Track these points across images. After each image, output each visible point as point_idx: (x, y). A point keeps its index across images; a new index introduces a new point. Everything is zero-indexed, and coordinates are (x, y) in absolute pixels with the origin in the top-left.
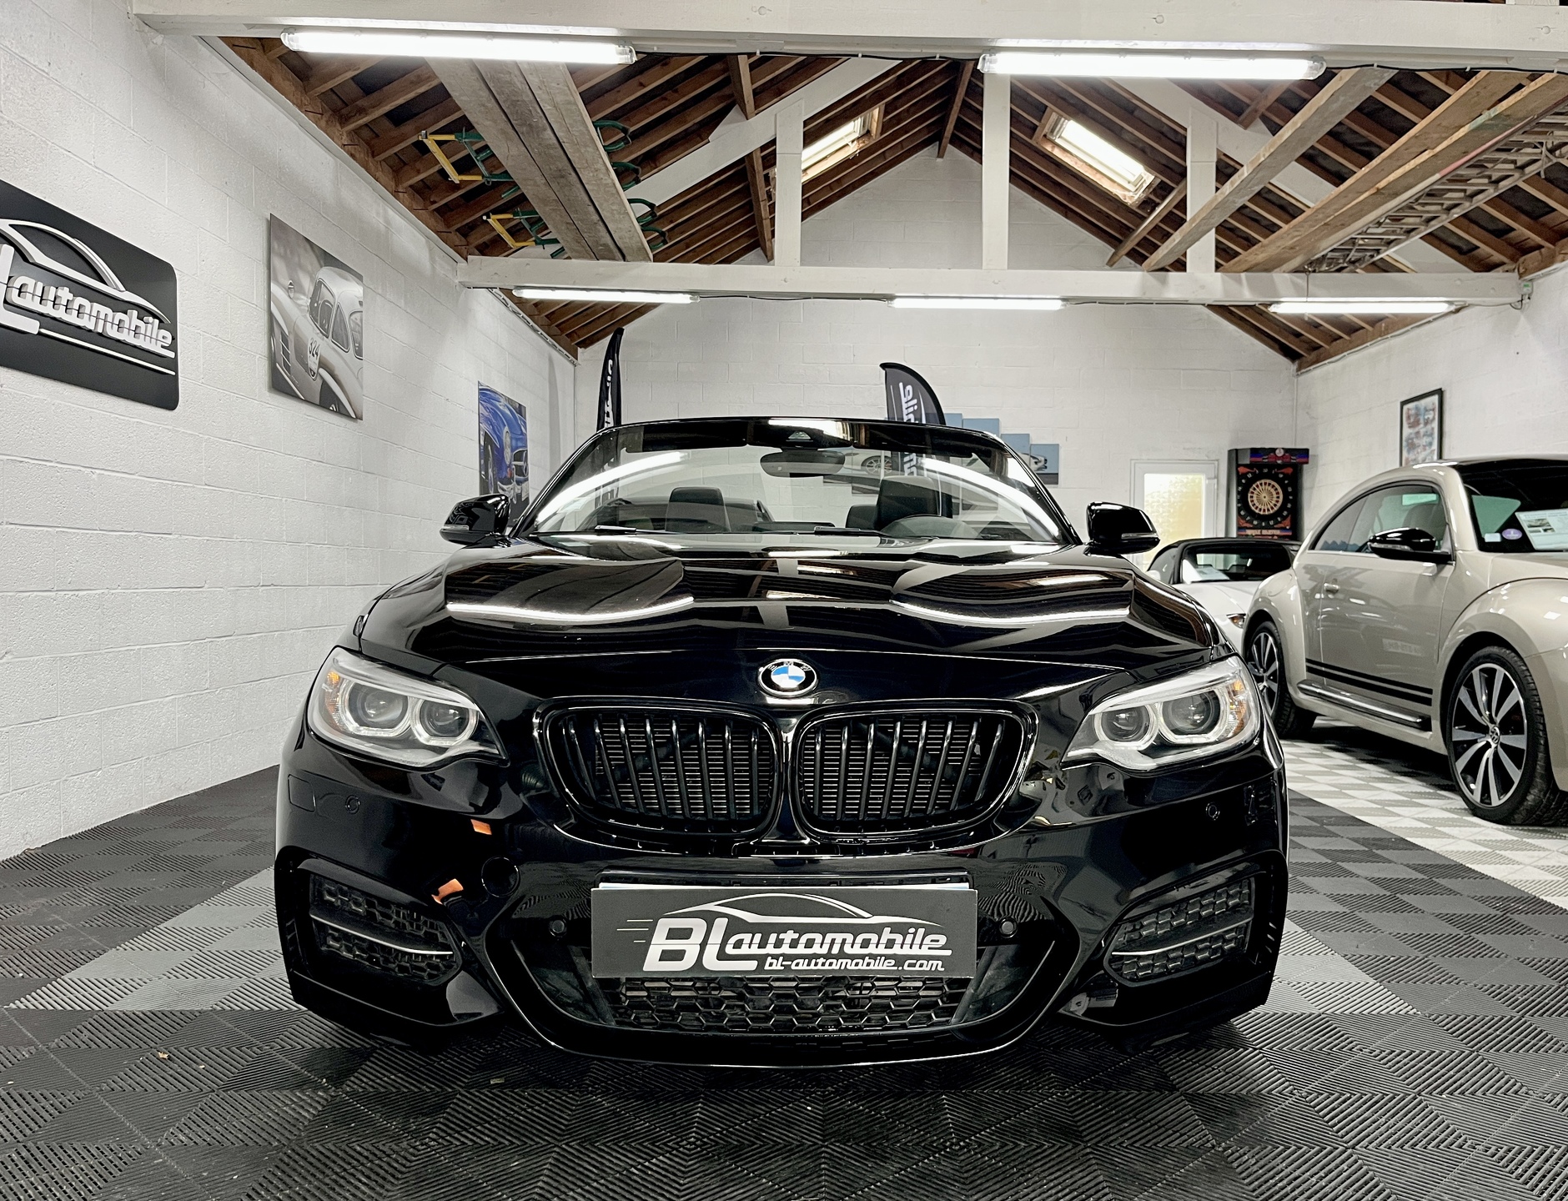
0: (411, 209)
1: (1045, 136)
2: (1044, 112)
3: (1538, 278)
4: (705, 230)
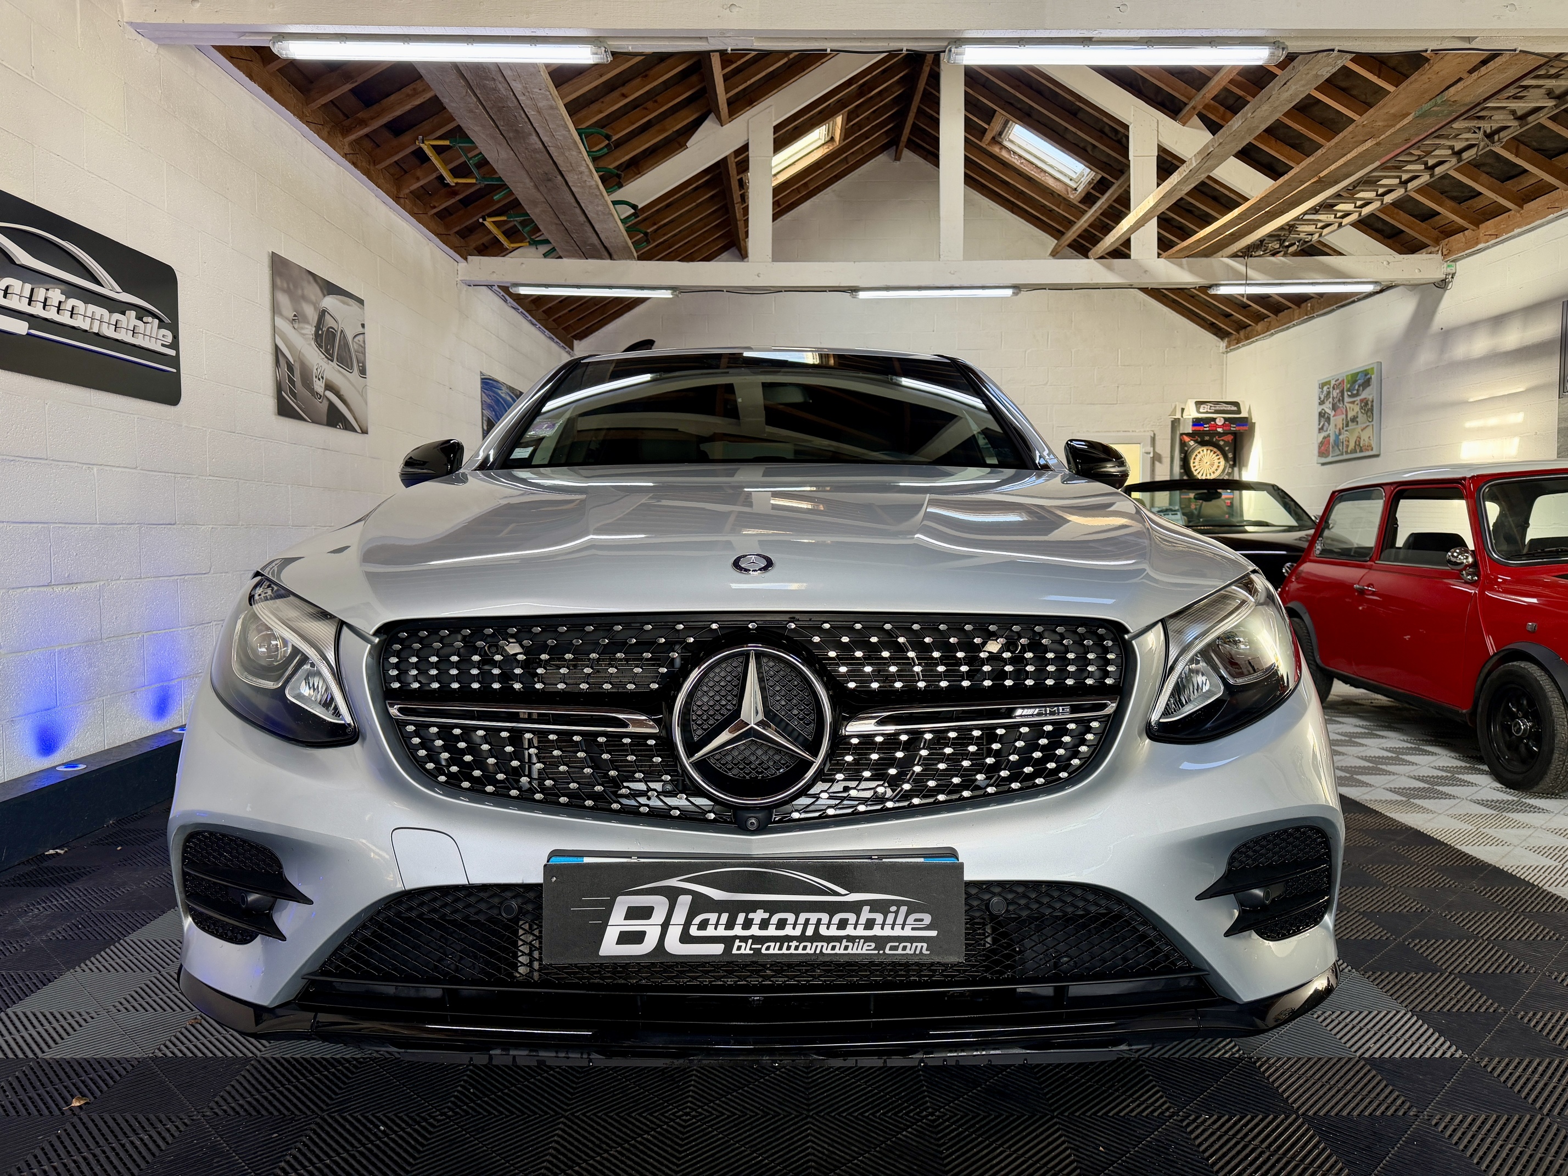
0: (412, 214)
1: (993, 138)
2: (993, 117)
3: (1462, 259)
4: (686, 232)
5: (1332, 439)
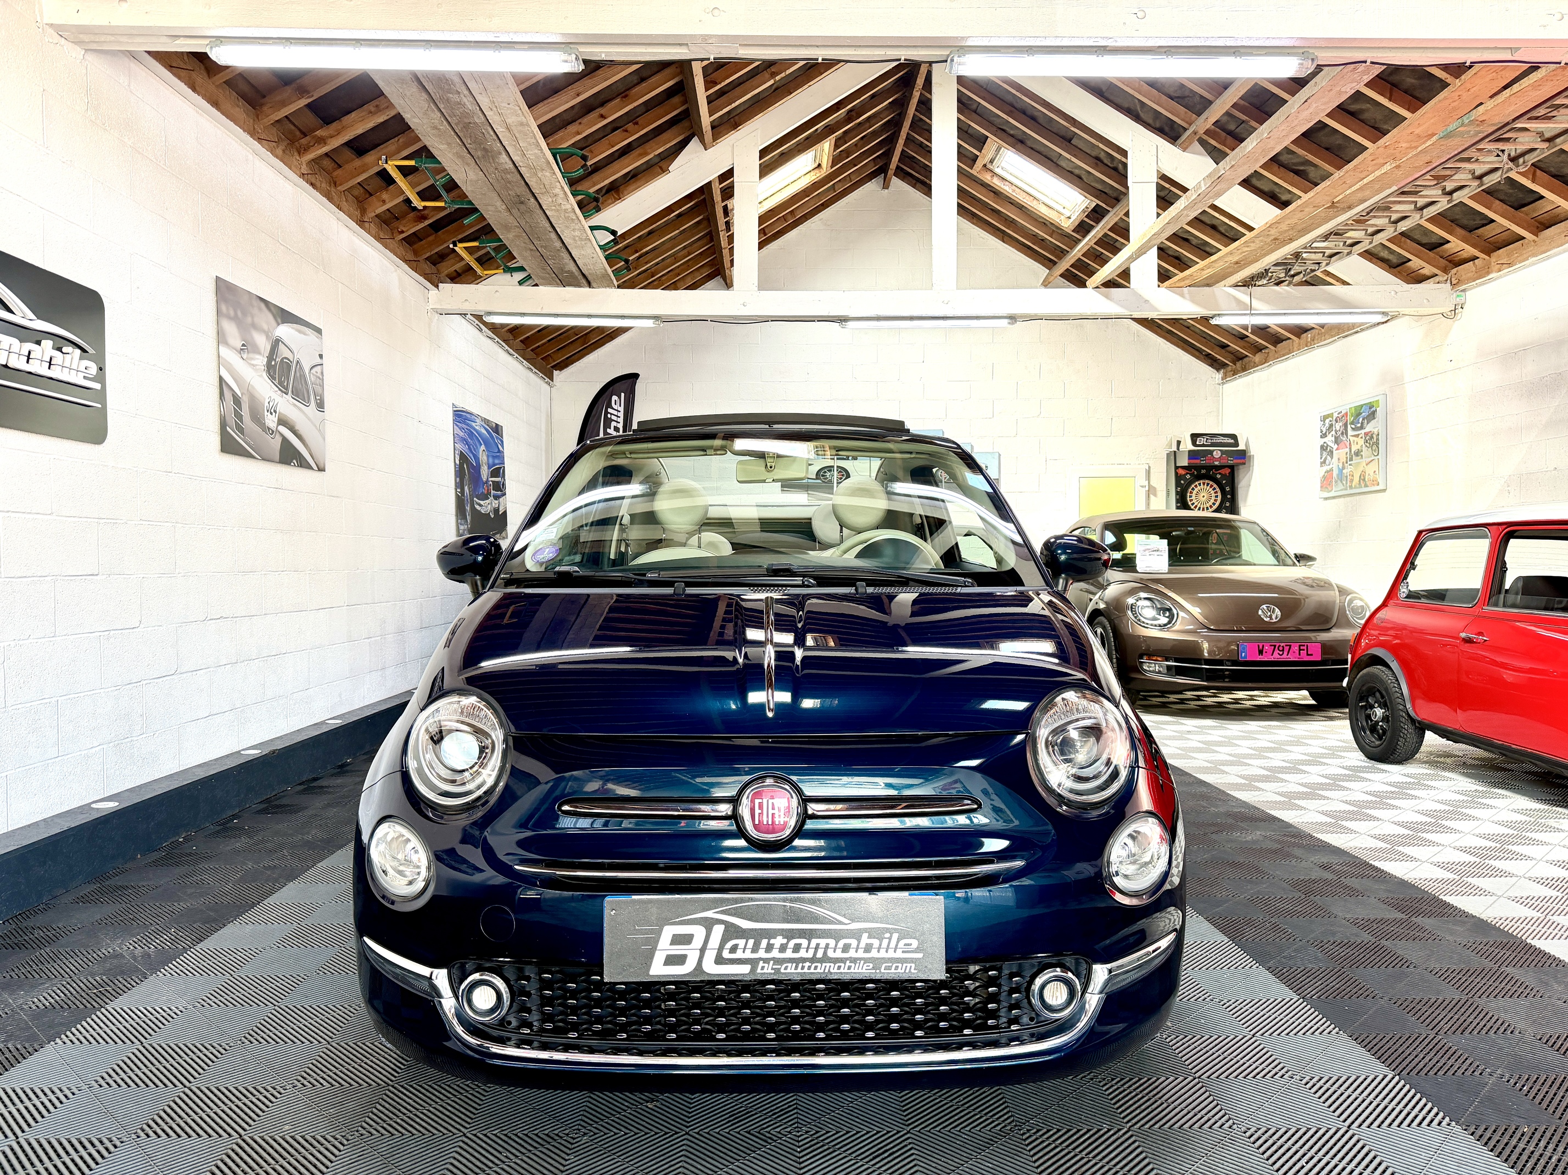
0: (378, 239)
1: (985, 166)
2: (984, 143)
3: (1471, 289)
4: (669, 260)
5: (1335, 473)
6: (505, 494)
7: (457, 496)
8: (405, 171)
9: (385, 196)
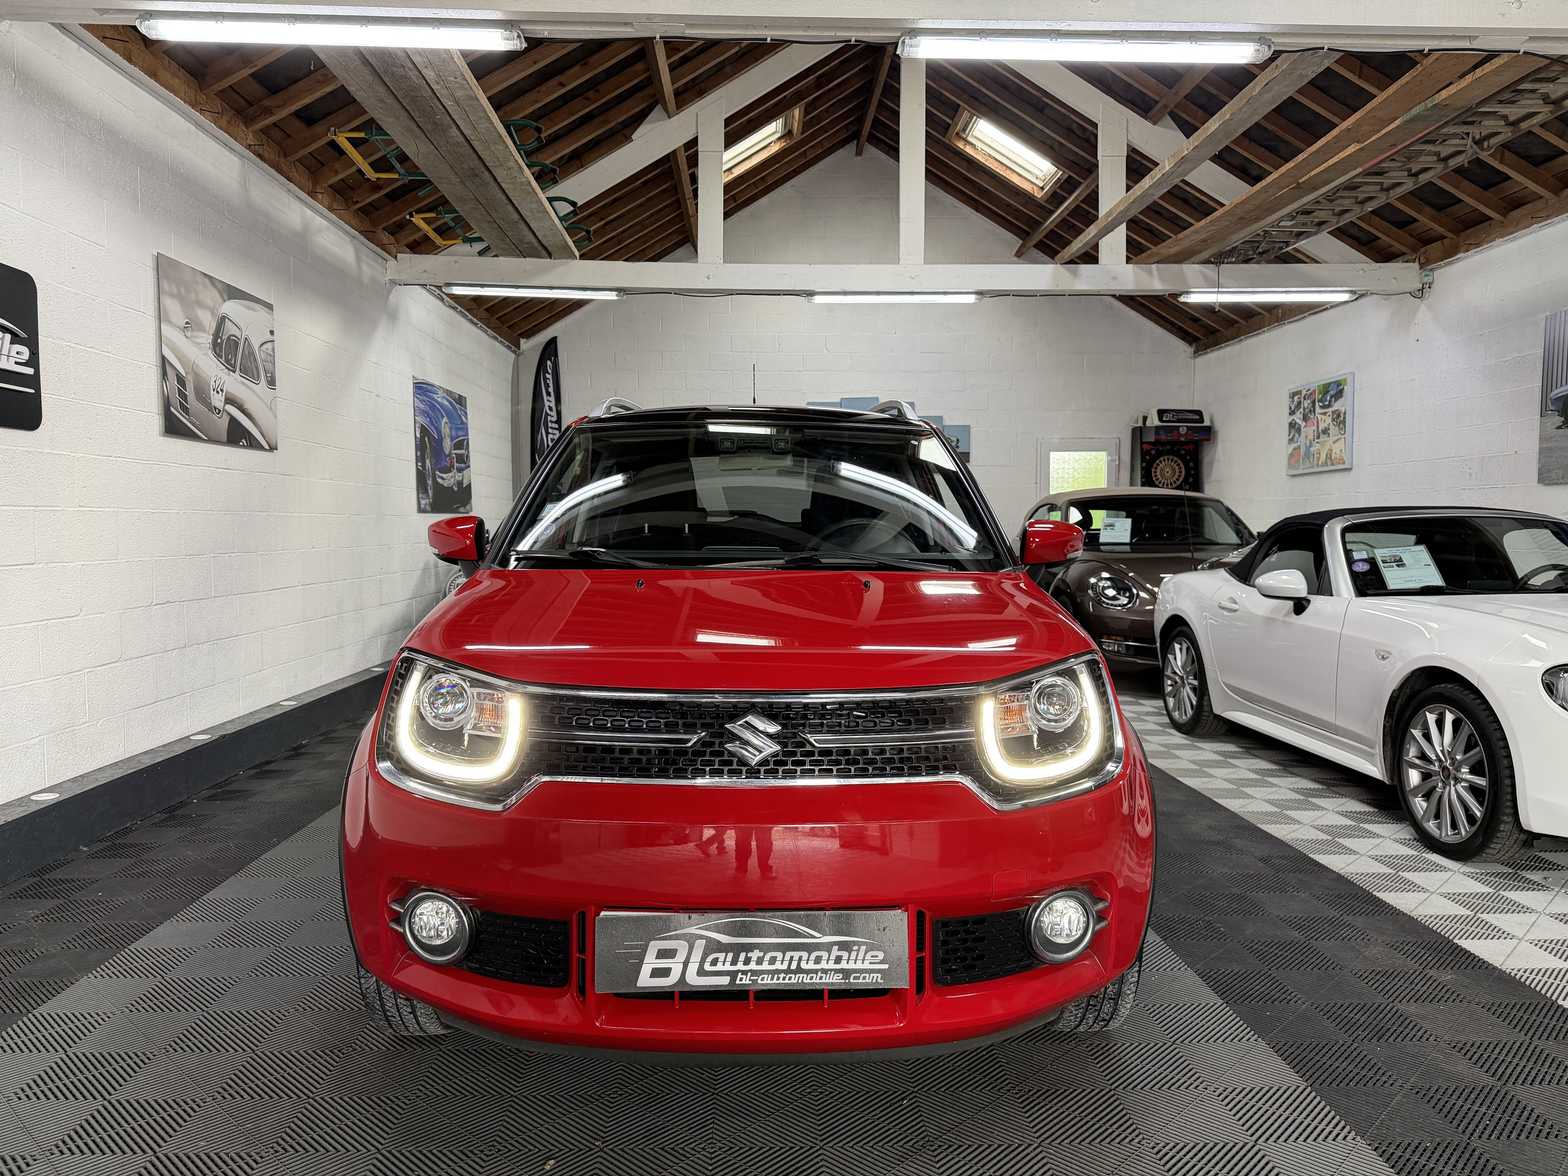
0: (331, 209)
1: (957, 134)
2: (957, 111)
3: (1440, 268)
4: (636, 227)
5: (1303, 450)
6: (469, 467)
7: (417, 469)
8: (355, 143)
9: (337, 166)
